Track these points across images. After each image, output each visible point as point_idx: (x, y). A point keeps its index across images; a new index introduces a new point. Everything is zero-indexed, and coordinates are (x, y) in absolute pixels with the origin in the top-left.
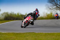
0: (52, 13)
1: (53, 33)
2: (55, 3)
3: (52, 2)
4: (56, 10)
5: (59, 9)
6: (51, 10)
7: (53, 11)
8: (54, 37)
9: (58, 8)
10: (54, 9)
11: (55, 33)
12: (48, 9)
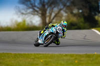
0: (24, 21)
1: (28, 54)
2: (31, 4)
3: (26, 3)
4: (32, 16)
5: (37, 15)
6: (24, 15)
7: (27, 18)
8: (29, 60)
9: (36, 13)
10: (29, 13)
11: (31, 54)
12: (19, 13)
